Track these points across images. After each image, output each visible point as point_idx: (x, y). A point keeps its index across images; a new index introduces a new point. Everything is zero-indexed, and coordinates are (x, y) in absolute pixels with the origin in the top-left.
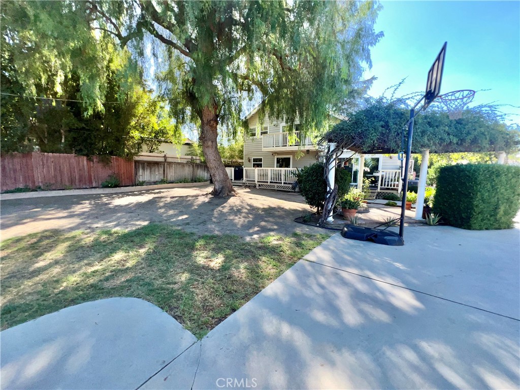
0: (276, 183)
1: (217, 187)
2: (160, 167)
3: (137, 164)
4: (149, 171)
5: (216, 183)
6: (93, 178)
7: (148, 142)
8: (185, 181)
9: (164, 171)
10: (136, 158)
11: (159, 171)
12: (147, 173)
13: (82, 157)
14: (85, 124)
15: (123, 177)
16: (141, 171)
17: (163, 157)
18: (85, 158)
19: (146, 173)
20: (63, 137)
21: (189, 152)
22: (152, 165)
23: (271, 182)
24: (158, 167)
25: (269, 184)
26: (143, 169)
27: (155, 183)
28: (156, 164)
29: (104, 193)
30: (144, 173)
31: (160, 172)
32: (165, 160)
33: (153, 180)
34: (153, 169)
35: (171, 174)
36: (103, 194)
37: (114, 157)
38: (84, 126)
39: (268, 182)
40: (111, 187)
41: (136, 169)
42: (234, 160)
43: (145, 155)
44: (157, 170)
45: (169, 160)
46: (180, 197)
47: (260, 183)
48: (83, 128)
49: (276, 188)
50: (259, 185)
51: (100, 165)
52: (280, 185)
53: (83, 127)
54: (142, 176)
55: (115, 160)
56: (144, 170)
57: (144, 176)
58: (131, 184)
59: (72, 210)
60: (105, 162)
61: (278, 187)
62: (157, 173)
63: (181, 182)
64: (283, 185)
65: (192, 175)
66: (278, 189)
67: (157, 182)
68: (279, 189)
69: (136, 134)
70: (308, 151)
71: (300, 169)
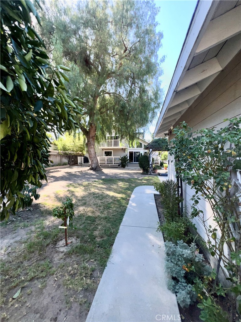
0: (110, 163)
1: (93, 166)
5: (93, 164)
23: (107, 163)
39: (105, 163)
42: (78, 153)
49: (110, 166)
50: (101, 165)
52: (112, 164)
61: (111, 165)
64: (113, 164)
65: (60, 161)
70: (122, 149)
71: (122, 157)
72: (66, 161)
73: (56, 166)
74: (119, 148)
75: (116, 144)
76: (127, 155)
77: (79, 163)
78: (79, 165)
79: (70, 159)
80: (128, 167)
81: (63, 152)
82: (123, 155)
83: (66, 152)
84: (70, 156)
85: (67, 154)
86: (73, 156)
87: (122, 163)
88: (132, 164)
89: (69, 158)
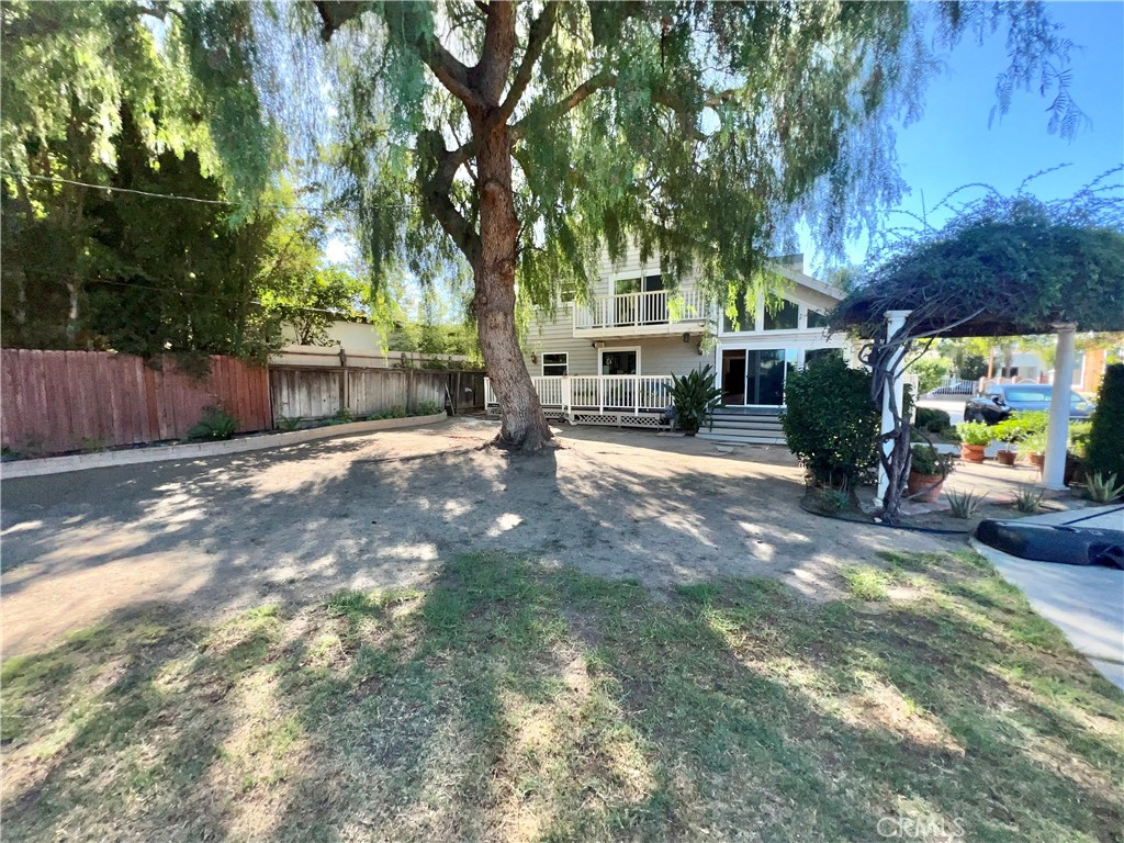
0: (619, 410)
1: (512, 428)
2: (332, 381)
3: (275, 372)
4: (304, 390)
5: (510, 418)
6: (160, 414)
7: (298, 319)
8: (392, 413)
9: (342, 390)
10: (275, 359)
11: (329, 390)
12: (301, 396)
13: (131, 358)
14: (144, 268)
15: (241, 412)
16: (285, 393)
17: (339, 355)
18: (139, 361)
19: (297, 397)
20: (74, 303)
21: (394, 343)
22: (312, 375)
23: (605, 409)
24: (328, 382)
25: (601, 413)
26: (292, 387)
27: (323, 421)
28: (323, 372)
29: (201, 454)
30: (294, 398)
31: (333, 393)
32: (342, 363)
33: (314, 414)
34: (315, 386)
35: (360, 396)
36: (201, 459)
37: (218, 357)
38: (142, 274)
39: (598, 409)
40: (219, 438)
41: (275, 387)
43: (293, 350)
44: (324, 387)
45: (351, 362)
46: (425, 457)
47: (578, 413)
48: (135, 279)
49: (619, 423)
50: (577, 417)
51: (182, 379)
52: (630, 414)
53: (137, 276)
54: (288, 403)
55: (219, 365)
56: (293, 390)
57: (294, 404)
58: (262, 428)
59: (150, 519)
60: (196, 371)
61: (623, 419)
62: (324, 396)
63: (385, 417)
64: (637, 414)
65: (406, 398)
66: (623, 424)
67: (325, 418)
68: (628, 424)
69: (267, 299)
70: (686, 335)
71: (679, 377)
72: (436, 394)
73: (378, 419)
74: (671, 331)
75: (656, 313)
76: (708, 368)
77: (490, 405)
78: (490, 414)
79: (455, 389)
80: (715, 431)
81: (425, 357)
82: (686, 366)
83: (439, 357)
84: (456, 375)
85: (440, 368)
86: (469, 374)
87: (679, 409)
88: (734, 412)
89: (452, 386)
